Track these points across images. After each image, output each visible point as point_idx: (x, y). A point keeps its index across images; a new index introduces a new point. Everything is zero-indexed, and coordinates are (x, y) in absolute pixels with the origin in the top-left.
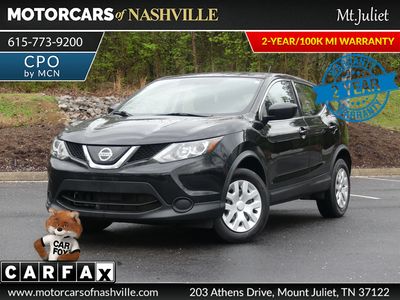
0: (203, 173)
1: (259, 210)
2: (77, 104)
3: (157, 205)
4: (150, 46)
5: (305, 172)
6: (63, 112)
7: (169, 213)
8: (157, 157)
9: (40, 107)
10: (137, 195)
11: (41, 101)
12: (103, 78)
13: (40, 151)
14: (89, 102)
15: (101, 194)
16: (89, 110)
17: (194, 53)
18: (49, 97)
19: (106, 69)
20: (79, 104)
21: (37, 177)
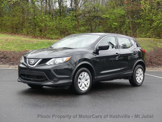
1: (89, 84)
3: (47, 80)
7: (50, 83)
8: (47, 63)
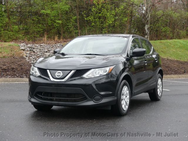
0: (105, 83)
1: (128, 101)
2: (28, 47)
3: (85, 99)
4: (59, 22)
5: (147, 80)
6: (22, 51)
7: (91, 103)
8: (85, 76)
9: (12, 49)
10: (75, 94)
11: (12, 46)
12: (38, 36)
13: (13, 69)
14: (33, 46)
15: (57, 93)
16: (34, 50)
17: (78, 25)
18: (16, 44)
19: (39, 31)
20: (30, 47)
21: (12, 80)
